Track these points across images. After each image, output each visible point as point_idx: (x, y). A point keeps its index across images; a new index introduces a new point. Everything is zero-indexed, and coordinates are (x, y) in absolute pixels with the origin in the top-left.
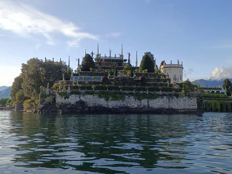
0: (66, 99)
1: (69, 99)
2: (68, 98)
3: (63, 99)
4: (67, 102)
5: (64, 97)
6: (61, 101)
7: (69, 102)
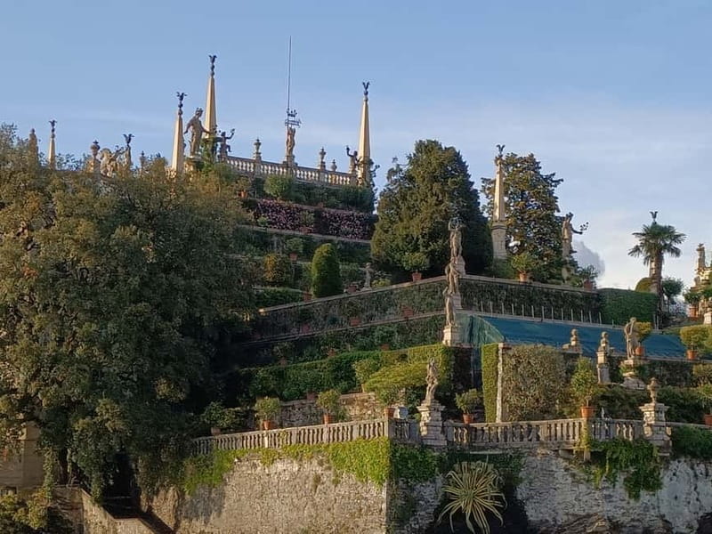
0: (643, 493)
1: (663, 493)
2: (652, 483)
3: (620, 490)
4: (651, 518)
5: (621, 478)
6: (606, 509)
7: (662, 517)
